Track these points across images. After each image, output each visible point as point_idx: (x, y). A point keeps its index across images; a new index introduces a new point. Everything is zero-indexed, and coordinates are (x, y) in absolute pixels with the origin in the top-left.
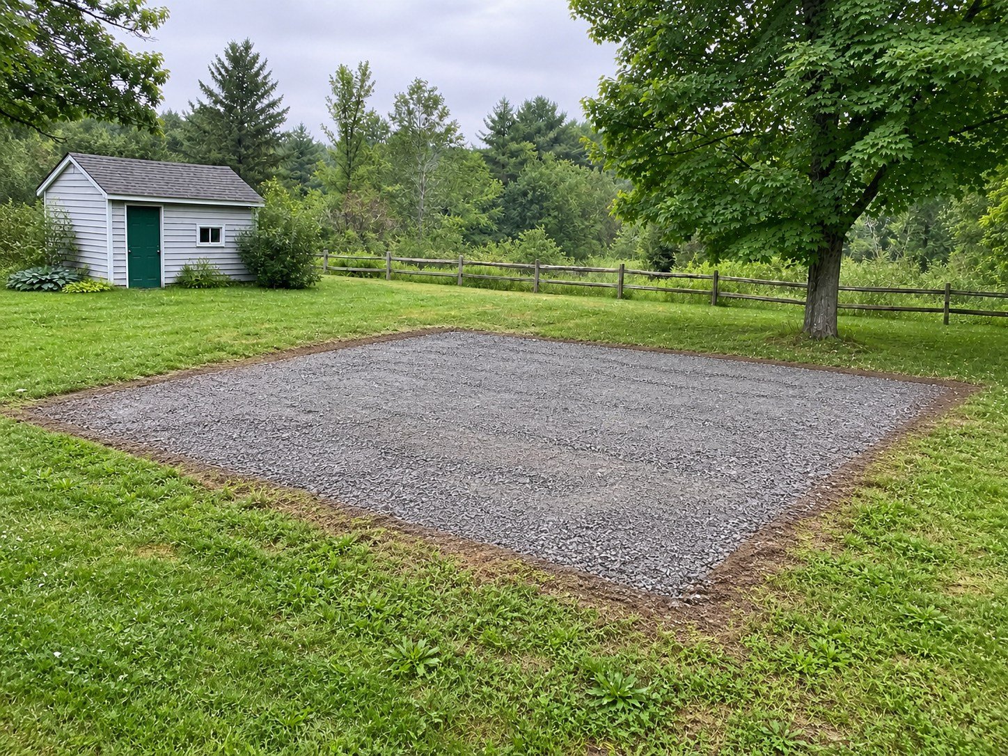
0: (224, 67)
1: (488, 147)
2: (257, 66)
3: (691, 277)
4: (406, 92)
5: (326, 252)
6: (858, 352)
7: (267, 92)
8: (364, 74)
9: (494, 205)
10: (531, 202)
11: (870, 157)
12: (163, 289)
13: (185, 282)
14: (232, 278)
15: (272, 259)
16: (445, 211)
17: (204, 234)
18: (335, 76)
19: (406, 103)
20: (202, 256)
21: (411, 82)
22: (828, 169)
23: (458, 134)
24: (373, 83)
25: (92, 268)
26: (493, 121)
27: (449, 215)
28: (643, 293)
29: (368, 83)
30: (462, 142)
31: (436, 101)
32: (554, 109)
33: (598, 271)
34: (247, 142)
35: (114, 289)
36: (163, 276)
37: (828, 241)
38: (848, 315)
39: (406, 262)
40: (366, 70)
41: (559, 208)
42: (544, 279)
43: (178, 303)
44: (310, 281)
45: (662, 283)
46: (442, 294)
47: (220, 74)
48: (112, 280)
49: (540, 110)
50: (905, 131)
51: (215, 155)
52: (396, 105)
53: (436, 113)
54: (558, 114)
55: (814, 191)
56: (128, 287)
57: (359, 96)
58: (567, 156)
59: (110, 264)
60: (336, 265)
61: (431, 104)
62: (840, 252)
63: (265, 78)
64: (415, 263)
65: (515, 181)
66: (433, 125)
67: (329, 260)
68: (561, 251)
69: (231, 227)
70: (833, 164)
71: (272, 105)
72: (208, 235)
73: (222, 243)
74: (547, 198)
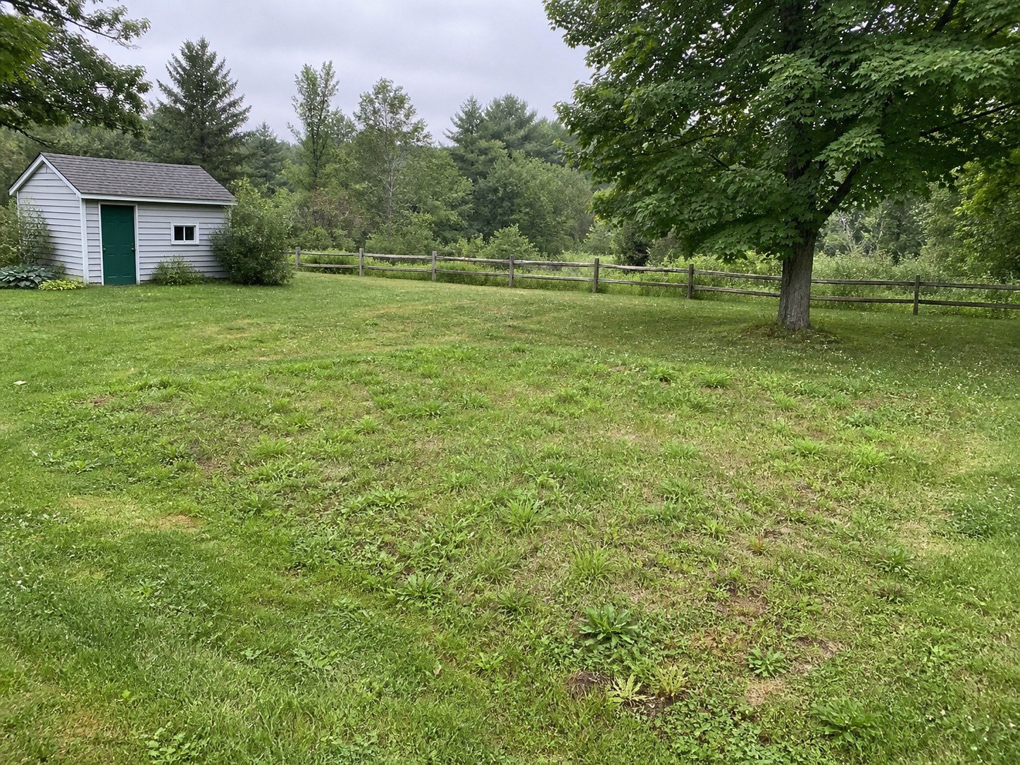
0: (181, 66)
1: (456, 145)
2: (215, 65)
3: (665, 271)
4: (371, 91)
5: (298, 248)
6: (830, 342)
7: (227, 92)
8: (328, 74)
9: (464, 202)
10: (502, 199)
11: (845, 154)
12: (138, 286)
13: (159, 279)
14: (207, 275)
15: (245, 256)
16: (415, 209)
17: (179, 232)
18: (300, 77)
19: (371, 102)
20: (176, 254)
21: (376, 81)
22: (804, 169)
23: (425, 132)
24: (338, 82)
25: (68, 266)
26: (461, 119)
27: (418, 213)
28: (618, 287)
29: (332, 83)
30: (429, 141)
31: (402, 101)
32: (524, 107)
33: (573, 265)
34: (210, 141)
35: (90, 286)
36: (138, 273)
37: (802, 237)
38: (821, 307)
39: (377, 258)
40: (330, 70)
41: (530, 205)
42: (518, 273)
43: (156, 299)
44: (283, 277)
45: (637, 277)
46: (417, 290)
47: (178, 73)
48: (87, 278)
49: (509, 109)
50: (878, 132)
51: (178, 153)
52: (361, 105)
53: (402, 112)
54: (528, 113)
55: (790, 189)
56: (103, 284)
57: (324, 95)
58: (538, 154)
59: (85, 262)
60: (307, 261)
61: (396, 103)
62: (813, 247)
63: (224, 77)
64: (388, 259)
65: (485, 178)
66: (399, 125)
67: (302, 257)
68: (535, 247)
69: (205, 226)
70: (808, 163)
71: (233, 104)
72: (183, 233)
73: (196, 241)
74: (518, 195)
